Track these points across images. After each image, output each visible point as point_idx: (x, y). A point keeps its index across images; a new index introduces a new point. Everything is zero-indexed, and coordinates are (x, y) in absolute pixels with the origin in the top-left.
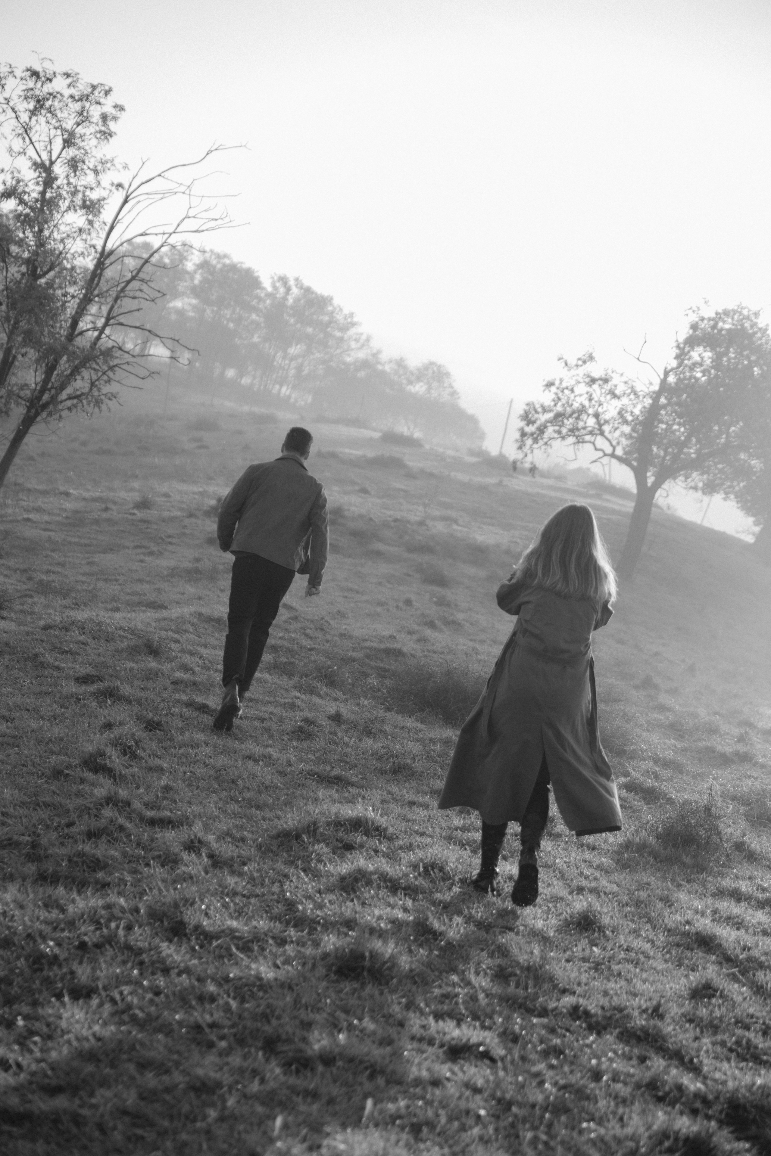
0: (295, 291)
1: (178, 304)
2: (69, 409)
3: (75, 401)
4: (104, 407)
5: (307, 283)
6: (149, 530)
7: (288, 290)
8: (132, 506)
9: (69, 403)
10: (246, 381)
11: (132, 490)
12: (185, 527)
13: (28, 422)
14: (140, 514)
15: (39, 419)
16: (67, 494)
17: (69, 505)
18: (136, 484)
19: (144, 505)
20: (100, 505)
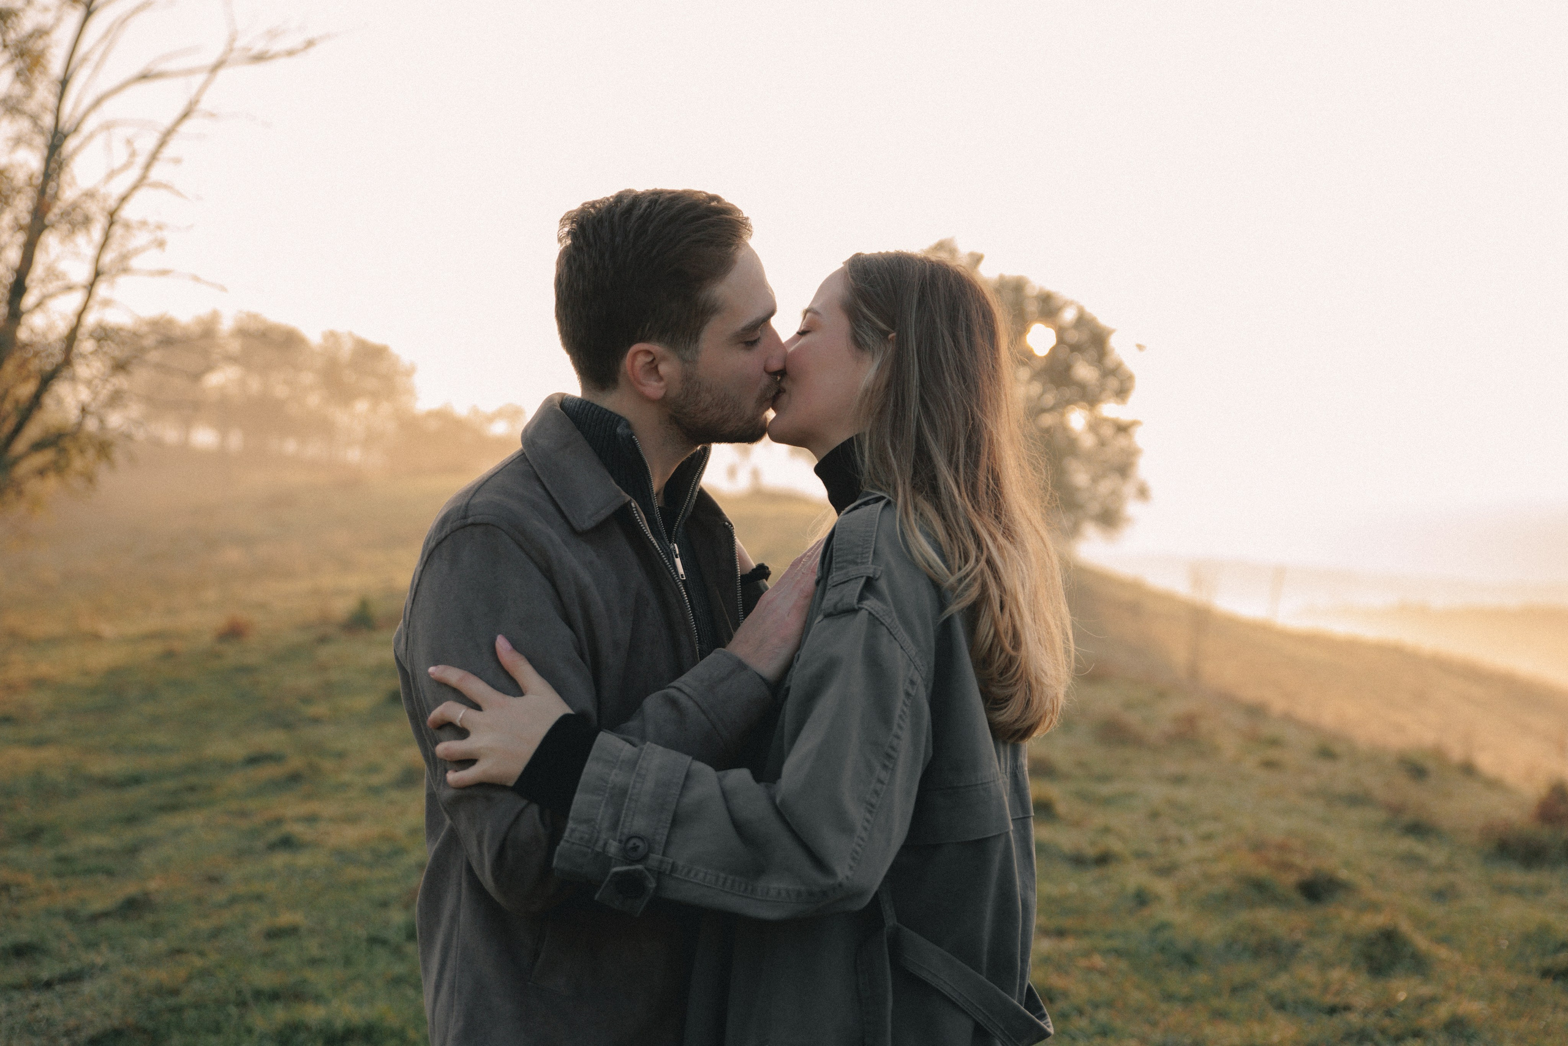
0: (348, 345)
1: (215, 379)
3: (51, 454)
7: (339, 343)
9: (36, 460)
10: (310, 451)
11: (205, 606)
14: (230, 649)
17: (101, 659)
18: (211, 595)
19: (234, 633)
20: (157, 647)
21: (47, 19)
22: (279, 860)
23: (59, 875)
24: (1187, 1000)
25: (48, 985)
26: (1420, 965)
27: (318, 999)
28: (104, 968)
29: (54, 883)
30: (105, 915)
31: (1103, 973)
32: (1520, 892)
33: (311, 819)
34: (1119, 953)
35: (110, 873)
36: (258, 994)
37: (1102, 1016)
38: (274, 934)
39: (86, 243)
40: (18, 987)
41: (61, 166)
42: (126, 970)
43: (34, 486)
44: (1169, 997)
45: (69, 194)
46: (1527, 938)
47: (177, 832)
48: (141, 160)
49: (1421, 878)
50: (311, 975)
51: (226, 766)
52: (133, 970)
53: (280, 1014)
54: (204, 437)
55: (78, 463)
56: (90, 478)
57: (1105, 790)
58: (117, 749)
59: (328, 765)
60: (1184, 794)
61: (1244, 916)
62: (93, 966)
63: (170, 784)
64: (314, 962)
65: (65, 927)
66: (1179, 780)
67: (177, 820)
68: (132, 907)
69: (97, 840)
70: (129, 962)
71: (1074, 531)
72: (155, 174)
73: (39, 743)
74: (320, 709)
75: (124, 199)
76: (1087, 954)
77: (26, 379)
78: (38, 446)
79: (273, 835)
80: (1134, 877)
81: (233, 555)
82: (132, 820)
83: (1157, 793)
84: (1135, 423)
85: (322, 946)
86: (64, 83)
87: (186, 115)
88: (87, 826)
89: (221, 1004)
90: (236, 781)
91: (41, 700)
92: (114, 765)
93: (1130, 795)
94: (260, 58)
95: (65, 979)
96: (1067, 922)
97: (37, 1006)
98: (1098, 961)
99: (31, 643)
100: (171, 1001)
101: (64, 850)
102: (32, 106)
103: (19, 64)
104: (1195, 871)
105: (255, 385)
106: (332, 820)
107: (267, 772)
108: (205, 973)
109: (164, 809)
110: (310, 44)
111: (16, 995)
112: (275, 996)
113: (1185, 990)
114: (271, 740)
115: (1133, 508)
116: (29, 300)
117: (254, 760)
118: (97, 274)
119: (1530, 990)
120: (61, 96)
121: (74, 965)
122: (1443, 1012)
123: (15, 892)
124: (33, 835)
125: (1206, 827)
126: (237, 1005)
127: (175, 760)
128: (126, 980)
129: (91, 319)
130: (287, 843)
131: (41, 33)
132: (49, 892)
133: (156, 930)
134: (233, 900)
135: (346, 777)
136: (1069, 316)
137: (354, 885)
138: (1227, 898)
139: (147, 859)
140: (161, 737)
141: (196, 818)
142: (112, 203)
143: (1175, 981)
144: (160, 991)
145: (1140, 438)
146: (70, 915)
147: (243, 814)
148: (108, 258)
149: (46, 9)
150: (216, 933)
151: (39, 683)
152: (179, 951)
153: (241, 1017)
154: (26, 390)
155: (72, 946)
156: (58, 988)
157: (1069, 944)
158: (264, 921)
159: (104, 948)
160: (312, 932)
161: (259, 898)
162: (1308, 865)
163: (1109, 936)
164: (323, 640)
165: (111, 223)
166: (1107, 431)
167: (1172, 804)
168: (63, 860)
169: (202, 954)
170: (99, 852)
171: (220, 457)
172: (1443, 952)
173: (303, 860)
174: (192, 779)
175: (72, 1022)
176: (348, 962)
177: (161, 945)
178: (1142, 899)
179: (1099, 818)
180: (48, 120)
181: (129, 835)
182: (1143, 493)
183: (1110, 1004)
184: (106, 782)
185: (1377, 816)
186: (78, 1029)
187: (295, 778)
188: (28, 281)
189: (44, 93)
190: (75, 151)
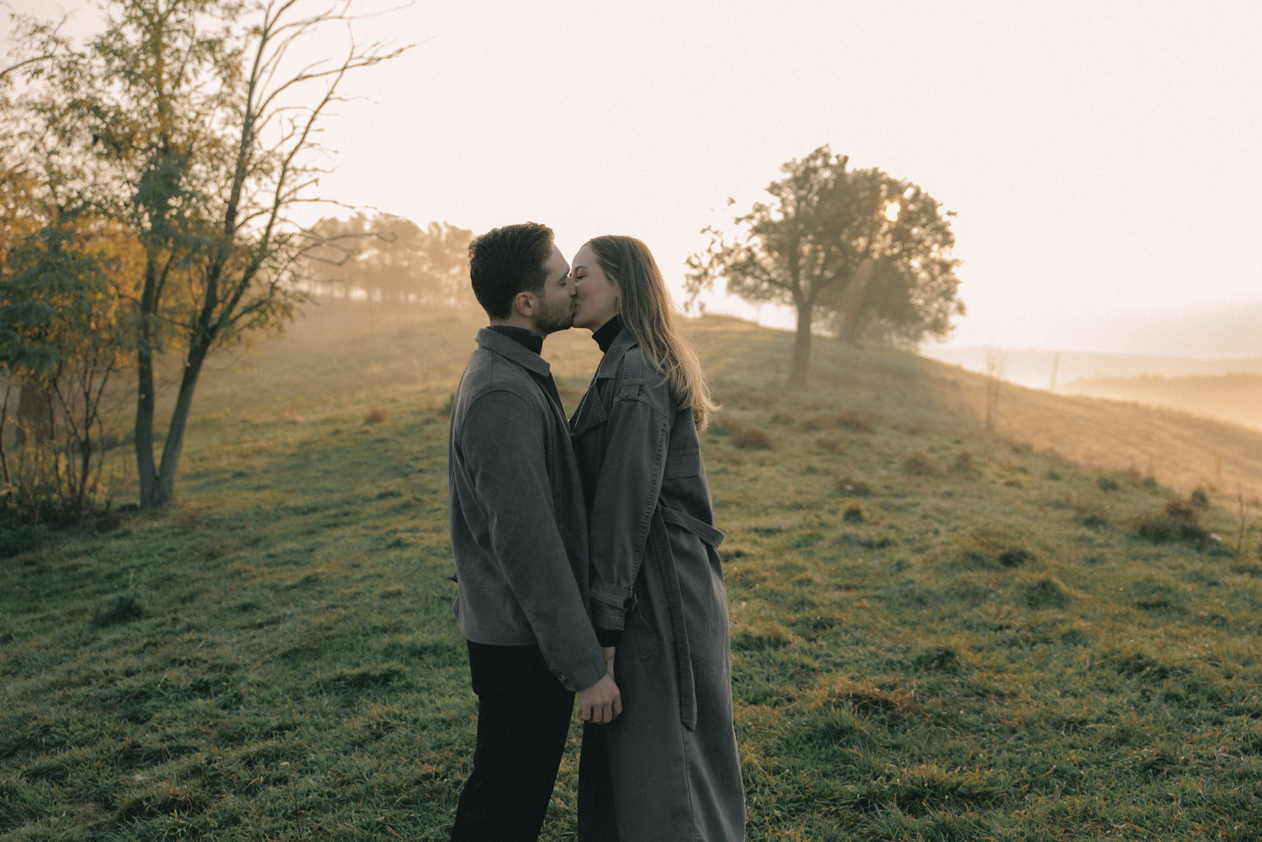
0: (445, 231)
1: (364, 257)
2: (250, 326)
3: (256, 314)
4: (295, 313)
5: (452, 223)
6: (389, 454)
7: (439, 229)
8: (361, 422)
9: (247, 318)
10: (424, 300)
11: (359, 402)
12: (428, 438)
13: (197, 355)
14: (372, 429)
15: (210, 348)
16: (294, 423)
17: (296, 436)
18: (362, 395)
19: (374, 418)
20: (329, 428)
21: (240, 44)
22: (393, 554)
23: (268, 565)
24: (913, 625)
25: (260, 626)
26: (1061, 601)
27: (410, 631)
28: (291, 616)
29: (266, 570)
30: (294, 587)
31: (867, 610)
32: (1145, 559)
33: (413, 530)
34: (880, 598)
35: (297, 564)
36: (375, 629)
37: (858, 634)
38: (386, 596)
39: (270, 183)
40: (243, 628)
41: (253, 136)
42: (303, 617)
43: (247, 333)
44: (904, 623)
45: (258, 154)
46: (1137, 585)
47: (337, 539)
48: (301, 130)
49: (1085, 551)
50: (406, 618)
51: (367, 500)
52: (306, 617)
53: (386, 640)
54: (358, 294)
55: (272, 319)
56: (280, 329)
57: (899, 502)
58: (304, 491)
59: (426, 498)
60: (947, 504)
61: (960, 576)
62: (285, 615)
63: (333, 512)
64: (408, 611)
65: (271, 595)
66: (949, 495)
67: (338, 532)
68: (309, 582)
69: (291, 545)
70: (305, 613)
71: (917, 337)
72: (308, 139)
73: (259, 489)
74: (425, 464)
75: (292, 154)
76: (860, 599)
77: (239, 269)
78: (248, 310)
79: (390, 541)
80: (902, 553)
81: (377, 369)
82: (311, 533)
83: (930, 502)
84: (955, 262)
85: (412, 602)
86: (252, 84)
87: (327, 100)
88: (284, 537)
89: (354, 634)
90: (371, 509)
91: (260, 463)
92: (302, 501)
93: (914, 505)
94: (370, 61)
95: (269, 623)
96: (854, 581)
97: (254, 637)
98: (865, 602)
99: (255, 427)
100: (327, 634)
101: (272, 551)
102: (235, 99)
103: (225, 73)
104: (938, 550)
105: (388, 259)
106: (426, 531)
107: (391, 502)
108: (346, 619)
109: (329, 526)
110: (401, 51)
111: (242, 632)
112: (385, 630)
113: (913, 619)
114: (393, 484)
115: (954, 319)
116: (239, 220)
117: (382, 496)
118: (278, 202)
119: (1127, 615)
120: (251, 93)
121: (275, 615)
122: (1064, 628)
123: (243, 575)
124: (255, 542)
125: (955, 523)
126: (364, 636)
127: (337, 497)
128: (303, 622)
129: (275, 231)
130: (398, 544)
131: (237, 53)
132: (262, 575)
133: (321, 594)
134: (365, 578)
135: (436, 505)
136: (908, 194)
137: (435, 568)
138: (953, 565)
139: (319, 555)
140: (329, 484)
141: (348, 531)
142: (285, 157)
143: (909, 614)
144: (321, 628)
145: (957, 272)
146: (274, 588)
147: (375, 528)
148: (284, 190)
149: (238, 38)
150: (354, 597)
151: (259, 452)
152: (333, 607)
153: (365, 641)
154: (239, 275)
155: (274, 605)
156: (266, 628)
157: (851, 594)
158: (380, 588)
159: (291, 605)
160: (408, 594)
161: (380, 576)
162: (1010, 544)
163: (877, 589)
164: (428, 422)
165: (285, 171)
166: (937, 269)
167: (938, 509)
168: (270, 556)
169: (345, 608)
170: (292, 551)
171: (368, 306)
172: (1079, 594)
173: (407, 553)
174: (347, 508)
175: (272, 646)
176: (427, 611)
177: (324, 603)
178: (901, 566)
179: (890, 519)
180: (243, 108)
181: (309, 542)
182: (961, 309)
183: (866, 628)
184: (297, 511)
185: (1071, 514)
186: (276, 649)
187: (406, 506)
188: (238, 208)
189: (241, 91)
190: (261, 128)
